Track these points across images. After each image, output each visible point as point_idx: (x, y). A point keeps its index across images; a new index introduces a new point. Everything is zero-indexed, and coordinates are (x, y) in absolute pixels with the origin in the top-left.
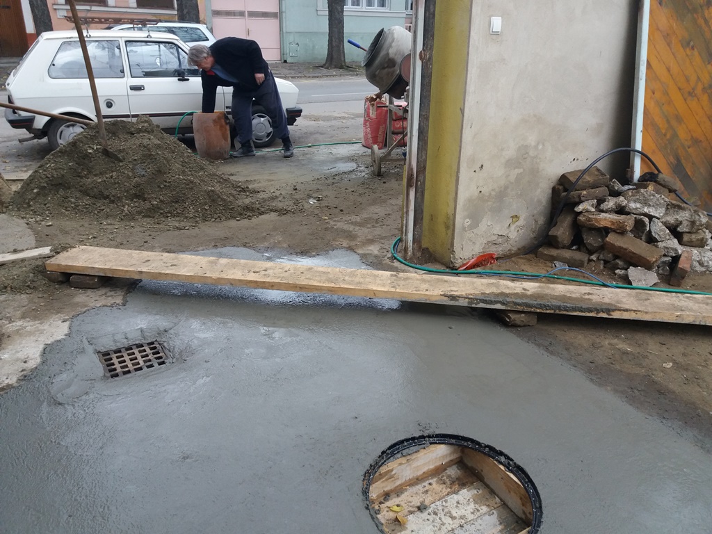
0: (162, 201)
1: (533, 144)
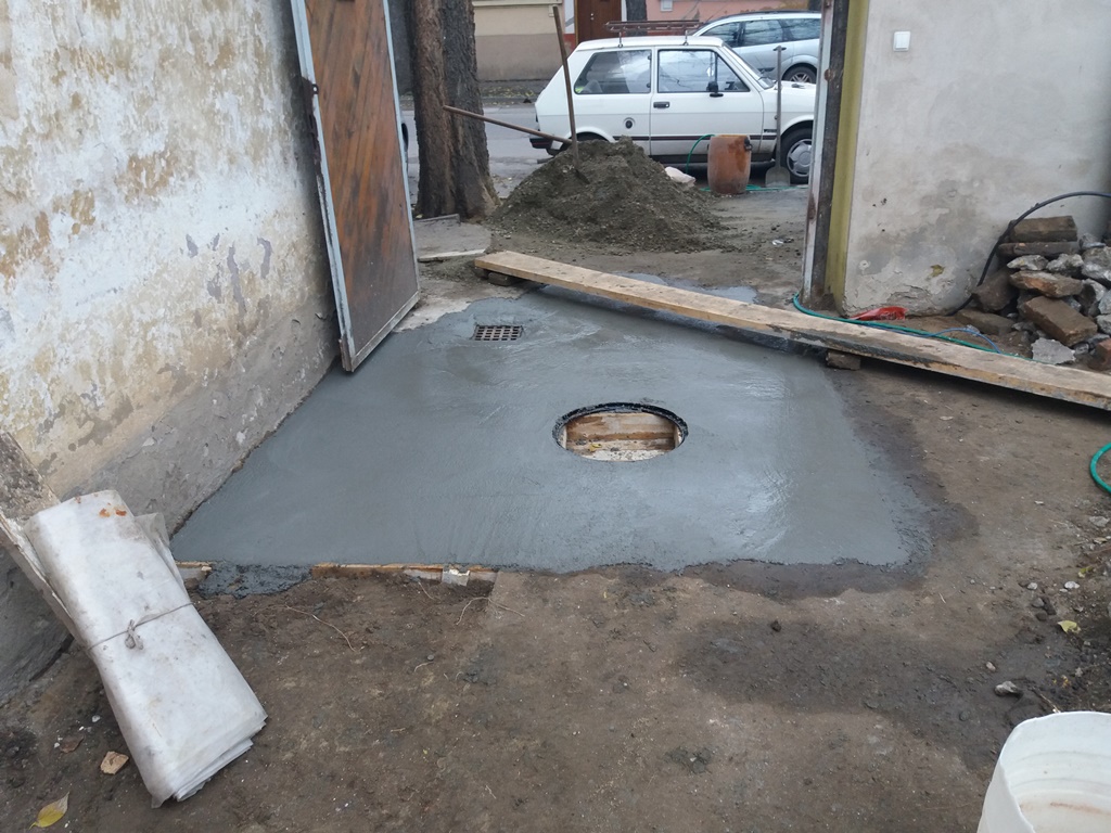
1: (964, 179)
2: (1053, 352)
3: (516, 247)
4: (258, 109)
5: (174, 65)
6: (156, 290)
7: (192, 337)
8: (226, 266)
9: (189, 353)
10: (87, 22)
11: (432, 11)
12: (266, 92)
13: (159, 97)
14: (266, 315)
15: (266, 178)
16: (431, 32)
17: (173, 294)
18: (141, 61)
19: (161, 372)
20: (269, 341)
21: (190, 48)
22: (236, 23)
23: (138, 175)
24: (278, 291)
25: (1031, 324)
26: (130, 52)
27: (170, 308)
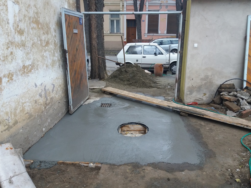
0: (133, 82)
1: (210, 75)
2: (231, 114)
3: (112, 86)
4: (54, 55)
5: (35, 46)
6: (26, 95)
7: (34, 106)
8: (43, 90)
9: (33, 110)
10: (16, 36)
11: (95, 36)
12: (56, 52)
13: (31, 53)
14: (52, 101)
15: (55, 70)
16: (95, 40)
17: (30, 96)
18: (28, 45)
19: (25, 114)
20: (52, 107)
21: (39, 42)
22: (50, 37)
23: (25, 69)
24: (56, 95)
25: (226, 107)
26: (25, 43)
27: (29, 99)
